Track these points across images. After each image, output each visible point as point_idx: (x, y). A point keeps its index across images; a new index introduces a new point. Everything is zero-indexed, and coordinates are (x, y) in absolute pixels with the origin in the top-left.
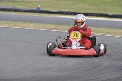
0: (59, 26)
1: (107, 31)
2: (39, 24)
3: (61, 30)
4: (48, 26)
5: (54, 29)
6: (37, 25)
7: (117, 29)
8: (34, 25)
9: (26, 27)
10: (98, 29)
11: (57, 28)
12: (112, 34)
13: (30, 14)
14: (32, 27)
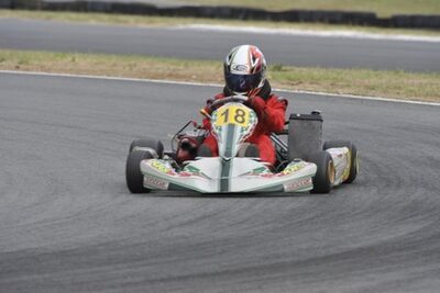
0: (186, 65)
1: (366, 81)
2: (114, 59)
3: (196, 80)
4: (147, 67)
5: (170, 76)
6: (109, 61)
7: (405, 71)
8: (95, 61)
9: (66, 71)
10: (335, 76)
11: (181, 73)
12: (385, 92)
13: (74, 15)
14: (88, 72)
